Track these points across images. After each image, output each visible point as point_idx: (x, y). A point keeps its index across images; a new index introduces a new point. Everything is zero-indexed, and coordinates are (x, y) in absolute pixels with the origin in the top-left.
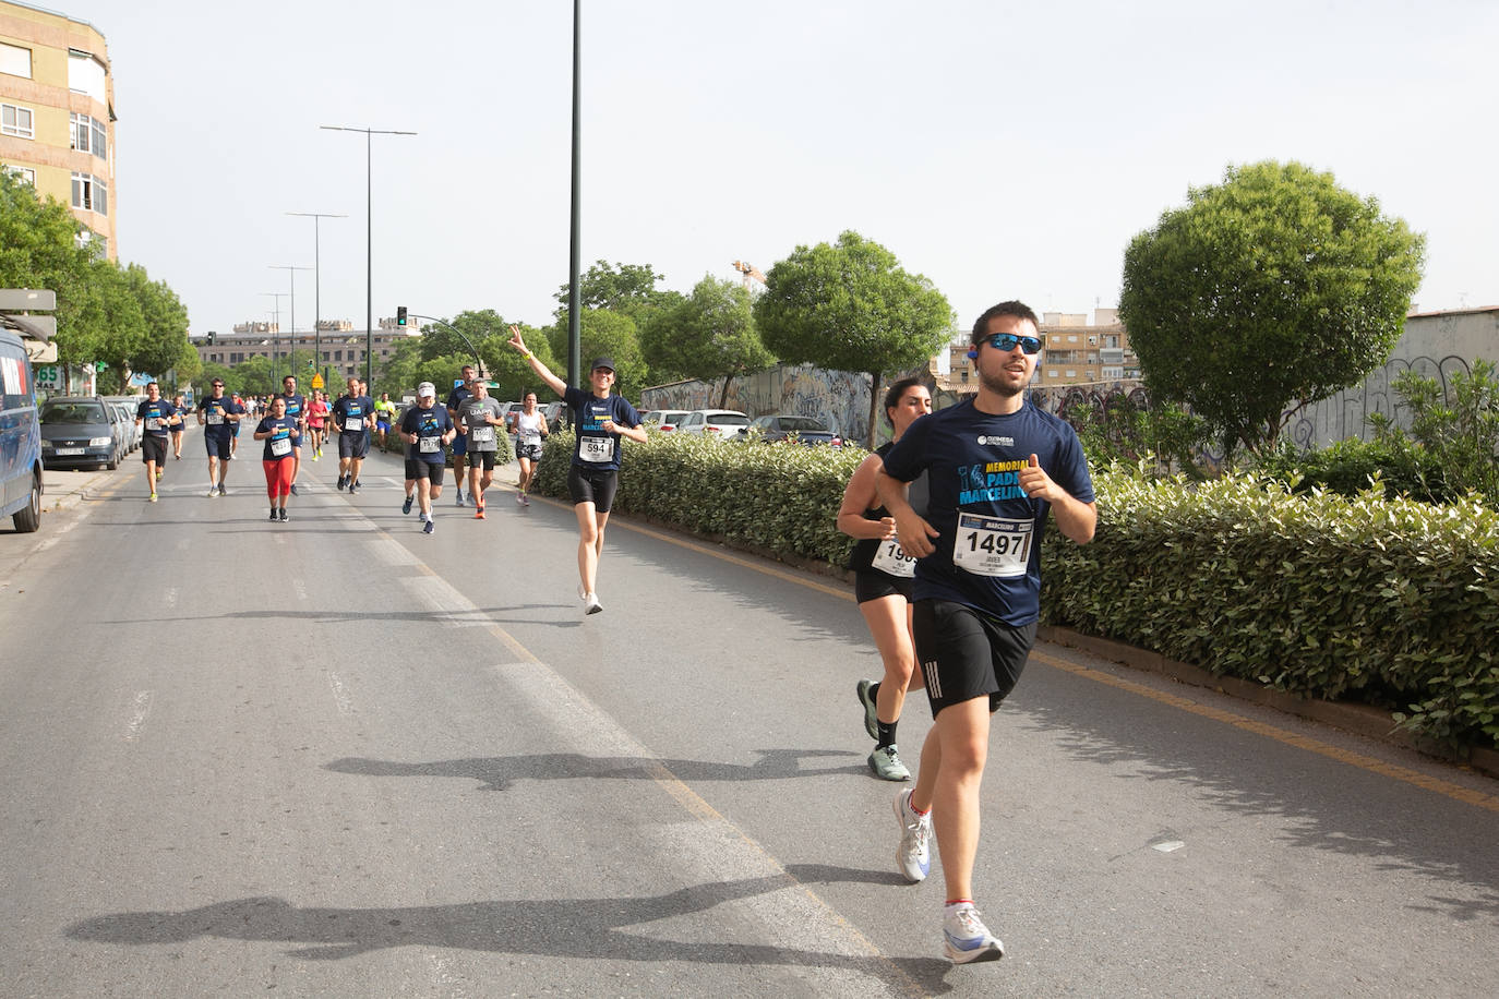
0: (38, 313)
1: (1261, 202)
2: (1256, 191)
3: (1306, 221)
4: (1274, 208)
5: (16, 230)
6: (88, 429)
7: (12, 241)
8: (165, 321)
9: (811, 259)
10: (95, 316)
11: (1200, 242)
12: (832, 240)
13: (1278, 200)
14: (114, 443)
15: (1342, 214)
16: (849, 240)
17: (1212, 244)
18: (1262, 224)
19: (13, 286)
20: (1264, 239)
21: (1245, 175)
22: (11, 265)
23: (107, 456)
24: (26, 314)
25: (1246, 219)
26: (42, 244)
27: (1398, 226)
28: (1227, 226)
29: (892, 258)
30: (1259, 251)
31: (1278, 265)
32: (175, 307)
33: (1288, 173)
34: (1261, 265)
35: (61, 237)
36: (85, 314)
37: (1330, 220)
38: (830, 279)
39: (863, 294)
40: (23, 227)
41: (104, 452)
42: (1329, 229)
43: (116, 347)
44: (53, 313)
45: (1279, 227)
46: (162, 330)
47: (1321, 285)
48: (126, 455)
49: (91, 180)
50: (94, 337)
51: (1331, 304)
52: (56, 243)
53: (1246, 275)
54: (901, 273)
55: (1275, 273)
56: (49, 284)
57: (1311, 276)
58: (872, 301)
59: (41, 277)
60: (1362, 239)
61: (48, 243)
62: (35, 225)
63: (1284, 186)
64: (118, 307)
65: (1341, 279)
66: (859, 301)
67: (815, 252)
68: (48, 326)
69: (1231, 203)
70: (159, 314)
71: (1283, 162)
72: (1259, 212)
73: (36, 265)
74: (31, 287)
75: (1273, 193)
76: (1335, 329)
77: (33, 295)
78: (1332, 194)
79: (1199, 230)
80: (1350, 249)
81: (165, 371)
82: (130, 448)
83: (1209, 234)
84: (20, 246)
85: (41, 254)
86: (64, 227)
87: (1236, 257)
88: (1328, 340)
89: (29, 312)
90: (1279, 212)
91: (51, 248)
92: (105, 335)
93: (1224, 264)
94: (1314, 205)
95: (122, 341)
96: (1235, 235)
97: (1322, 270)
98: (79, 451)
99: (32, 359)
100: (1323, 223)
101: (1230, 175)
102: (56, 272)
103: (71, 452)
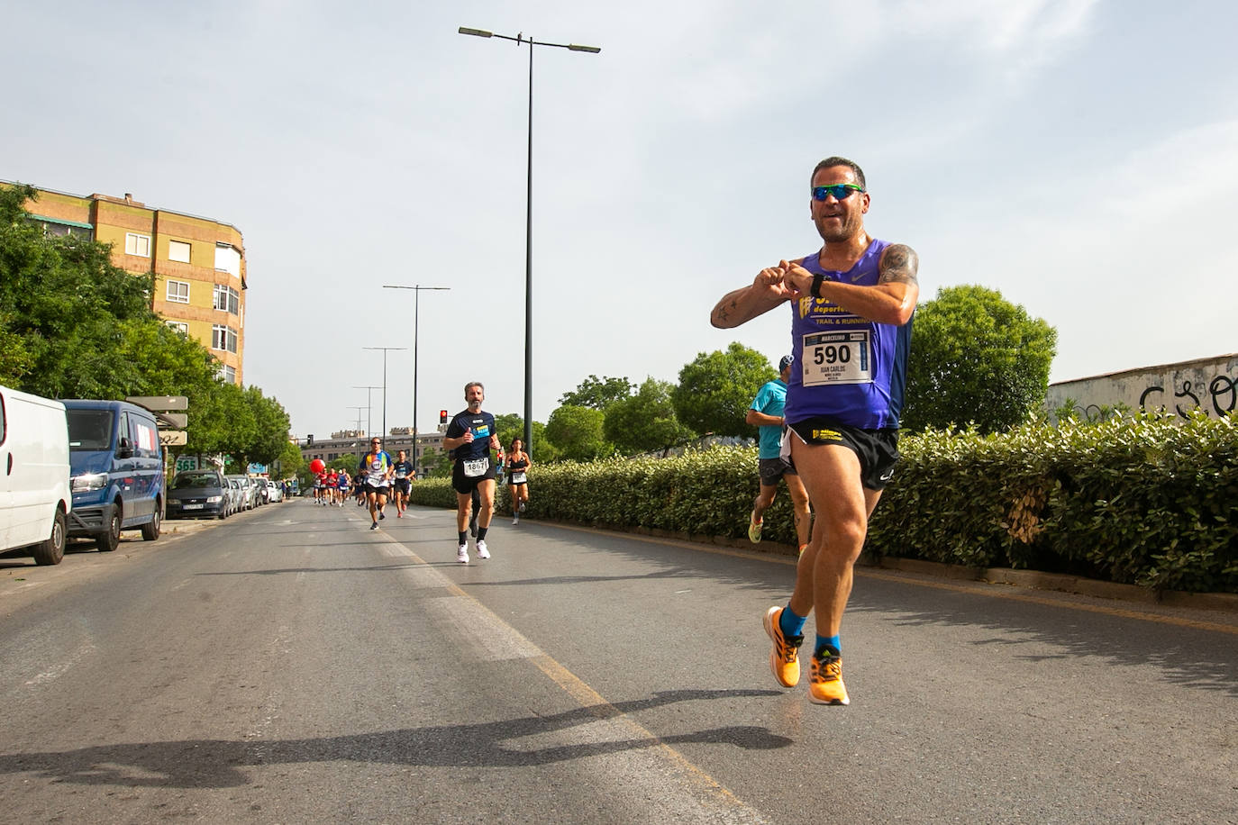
0: (176, 412)
1: (955, 310)
2: (951, 302)
3: (978, 321)
4: (961, 313)
5: (164, 359)
6: (207, 491)
7: (162, 364)
11: (917, 335)
13: (964, 308)
14: (224, 502)
15: (1004, 316)
16: (735, 348)
17: (924, 336)
18: (953, 323)
19: (160, 395)
20: (954, 331)
21: (947, 293)
22: (160, 381)
23: (219, 509)
24: (167, 413)
25: (944, 319)
26: (181, 366)
28: (932, 325)
30: (951, 339)
31: (961, 347)
32: (282, 416)
33: (974, 292)
34: (952, 347)
35: (195, 362)
37: (993, 320)
38: (721, 374)
40: (170, 356)
41: (218, 505)
42: (992, 325)
43: (236, 441)
44: (186, 412)
45: (963, 324)
47: (989, 359)
51: (997, 370)
52: (191, 365)
53: (944, 353)
55: (960, 352)
56: (184, 393)
57: (983, 353)
59: (179, 388)
60: (1013, 331)
61: (187, 366)
62: (178, 354)
63: (967, 300)
65: (1000, 354)
68: (182, 420)
69: (936, 310)
71: (972, 285)
72: (953, 316)
73: (177, 380)
74: (171, 394)
75: (962, 304)
76: (1000, 387)
77: (173, 400)
78: (998, 304)
79: (917, 327)
80: (1005, 336)
81: (272, 461)
83: (921, 330)
84: (167, 369)
85: (181, 374)
86: (198, 356)
87: (938, 342)
88: (998, 393)
89: (170, 412)
90: (964, 316)
91: (187, 369)
92: (227, 433)
93: (931, 348)
94: (984, 310)
95: (239, 437)
96: (937, 329)
97: (990, 350)
98: (200, 506)
99: (170, 444)
100: (989, 321)
101: (941, 295)
102: (190, 385)
103: (194, 507)
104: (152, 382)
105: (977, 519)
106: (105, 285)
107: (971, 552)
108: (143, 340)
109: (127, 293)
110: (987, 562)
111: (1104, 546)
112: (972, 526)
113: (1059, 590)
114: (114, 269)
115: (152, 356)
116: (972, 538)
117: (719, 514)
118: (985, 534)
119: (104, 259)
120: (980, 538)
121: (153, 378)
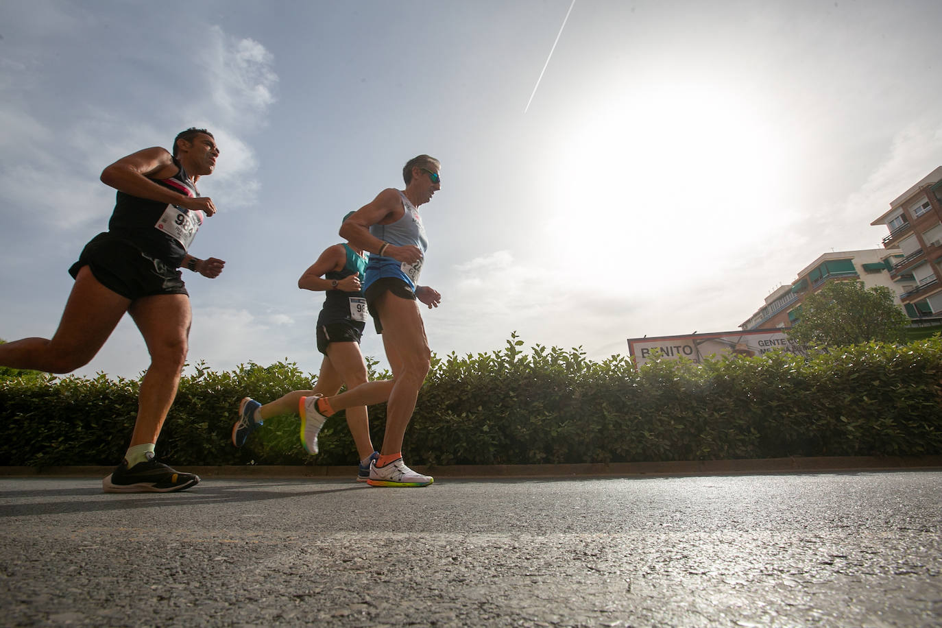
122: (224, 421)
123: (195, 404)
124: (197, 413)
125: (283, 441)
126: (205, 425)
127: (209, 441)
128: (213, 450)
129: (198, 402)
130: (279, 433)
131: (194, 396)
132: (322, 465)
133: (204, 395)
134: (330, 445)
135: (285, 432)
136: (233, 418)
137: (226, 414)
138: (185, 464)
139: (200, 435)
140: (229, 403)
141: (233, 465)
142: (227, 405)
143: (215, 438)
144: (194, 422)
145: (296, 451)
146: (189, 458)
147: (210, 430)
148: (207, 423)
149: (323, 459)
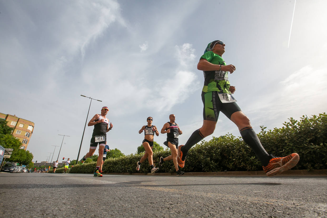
0: (10, 151)
5: (11, 142)
6: (11, 167)
7: (10, 143)
8: (30, 158)
9: (111, 151)
10: (19, 154)
12: (114, 149)
14: (14, 170)
16: (116, 149)
19: (8, 148)
22: (9, 146)
23: (12, 171)
27: (162, 147)
29: (120, 151)
32: (32, 156)
36: (17, 154)
38: (113, 153)
39: (116, 155)
40: (12, 141)
41: (12, 170)
43: (21, 160)
44: (12, 152)
46: (29, 159)
48: (15, 173)
49: (26, 140)
50: (17, 157)
52: (16, 143)
54: (121, 153)
56: (13, 148)
58: (117, 155)
59: (12, 147)
62: (14, 141)
64: (23, 154)
66: (116, 156)
67: (112, 150)
70: (29, 157)
73: (12, 146)
74: (10, 148)
77: (10, 149)
81: (27, 165)
82: (17, 172)
85: (14, 145)
86: (18, 142)
89: (9, 151)
92: (19, 158)
95: (22, 159)
98: (8, 170)
99: (6, 157)
102: (15, 147)
103: (7, 170)
104: (7, 146)
105: (146, 165)
106: (4, 128)
107: (145, 170)
108: (8, 138)
109: (8, 130)
110: (148, 172)
111: (164, 168)
112: (146, 166)
113: (158, 175)
114: (7, 126)
115: (9, 141)
116: (146, 168)
117: (107, 168)
118: (148, 167)
119: (6, 124)
120: (147, 168)
121: (7, 145)
122: (214, 157)
123: (204, 152)
124: (205, 155)
125: (236, 162)
126: (209, 159)
127: (211, 163)
128: (214, 167)
129: (205, 151)
130: (234, 160)
131: (203, 150)
132: (254, 170)
133: (206, 149)
134: (256, 162)
135: (236, 159)
136: (217, 155)
137: (214, 154)
138: (206, 171)
139: (208, 162)
140: (214, 151)
141: (221, 171)
142: (213, 151)
143: (213, 162)
144: (205, 158)
145: (242, 166)
146: (207, 170)
147: (211, 160)
148: (209, 158)
149: (254, 168)
